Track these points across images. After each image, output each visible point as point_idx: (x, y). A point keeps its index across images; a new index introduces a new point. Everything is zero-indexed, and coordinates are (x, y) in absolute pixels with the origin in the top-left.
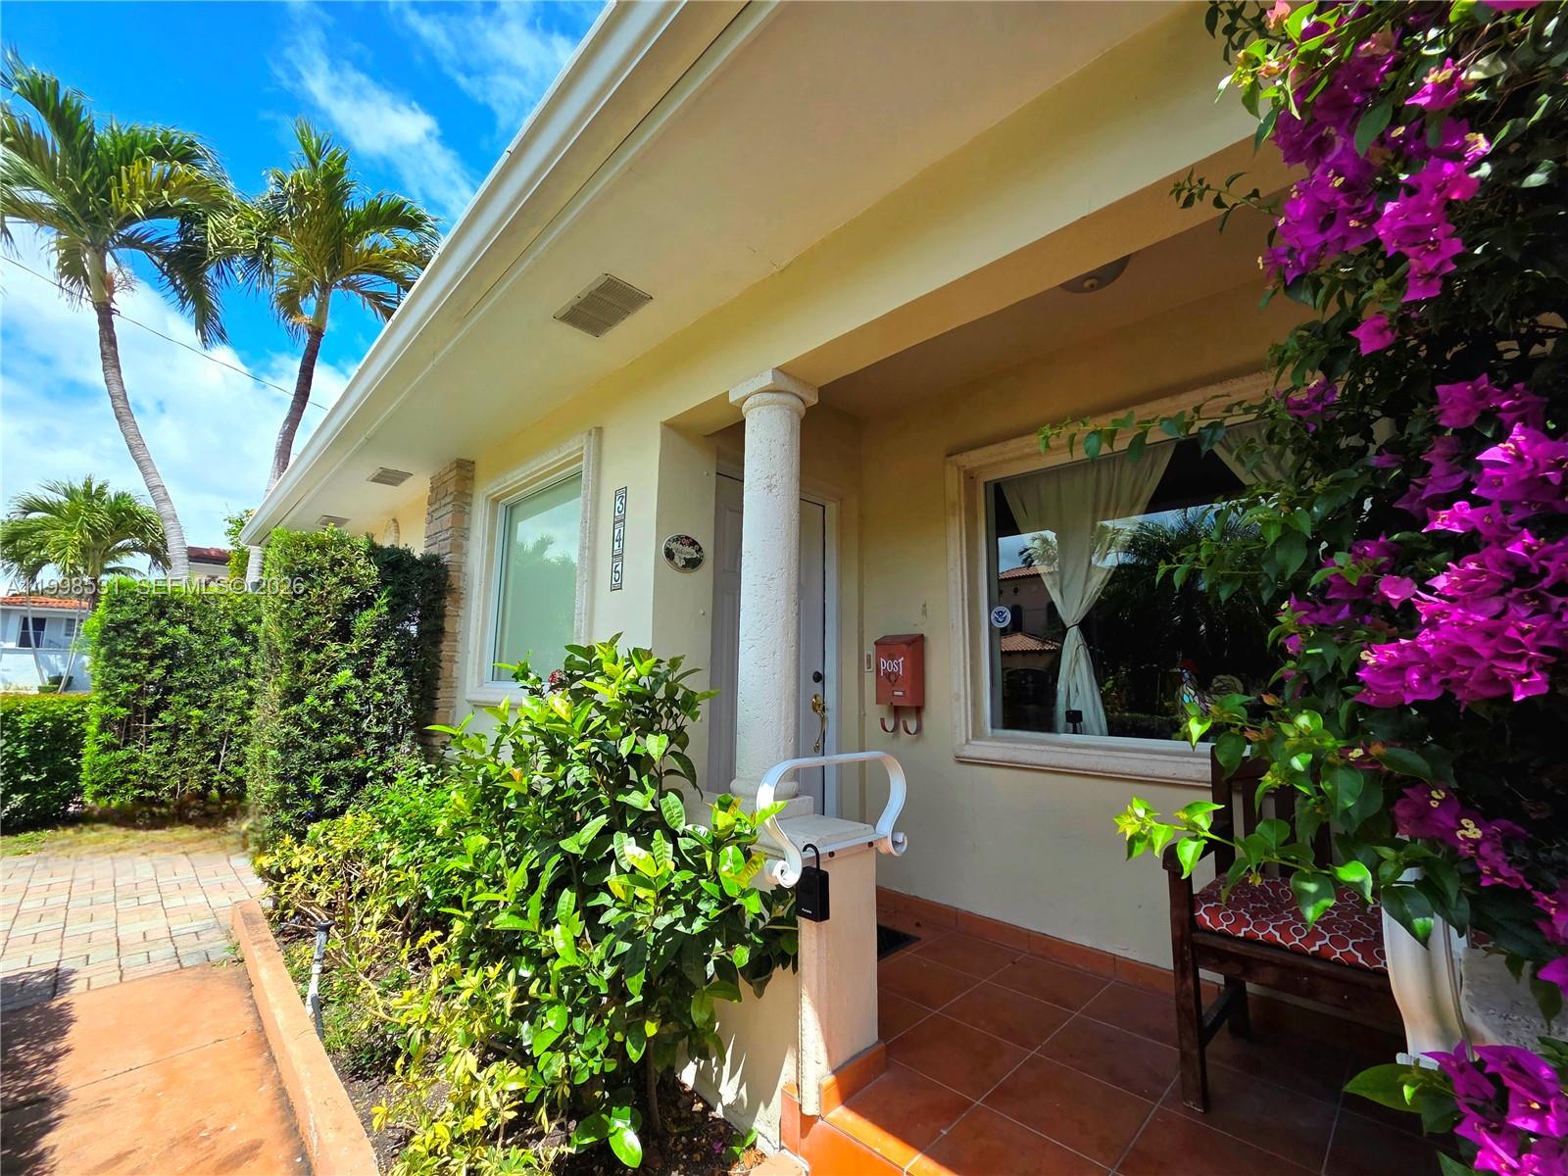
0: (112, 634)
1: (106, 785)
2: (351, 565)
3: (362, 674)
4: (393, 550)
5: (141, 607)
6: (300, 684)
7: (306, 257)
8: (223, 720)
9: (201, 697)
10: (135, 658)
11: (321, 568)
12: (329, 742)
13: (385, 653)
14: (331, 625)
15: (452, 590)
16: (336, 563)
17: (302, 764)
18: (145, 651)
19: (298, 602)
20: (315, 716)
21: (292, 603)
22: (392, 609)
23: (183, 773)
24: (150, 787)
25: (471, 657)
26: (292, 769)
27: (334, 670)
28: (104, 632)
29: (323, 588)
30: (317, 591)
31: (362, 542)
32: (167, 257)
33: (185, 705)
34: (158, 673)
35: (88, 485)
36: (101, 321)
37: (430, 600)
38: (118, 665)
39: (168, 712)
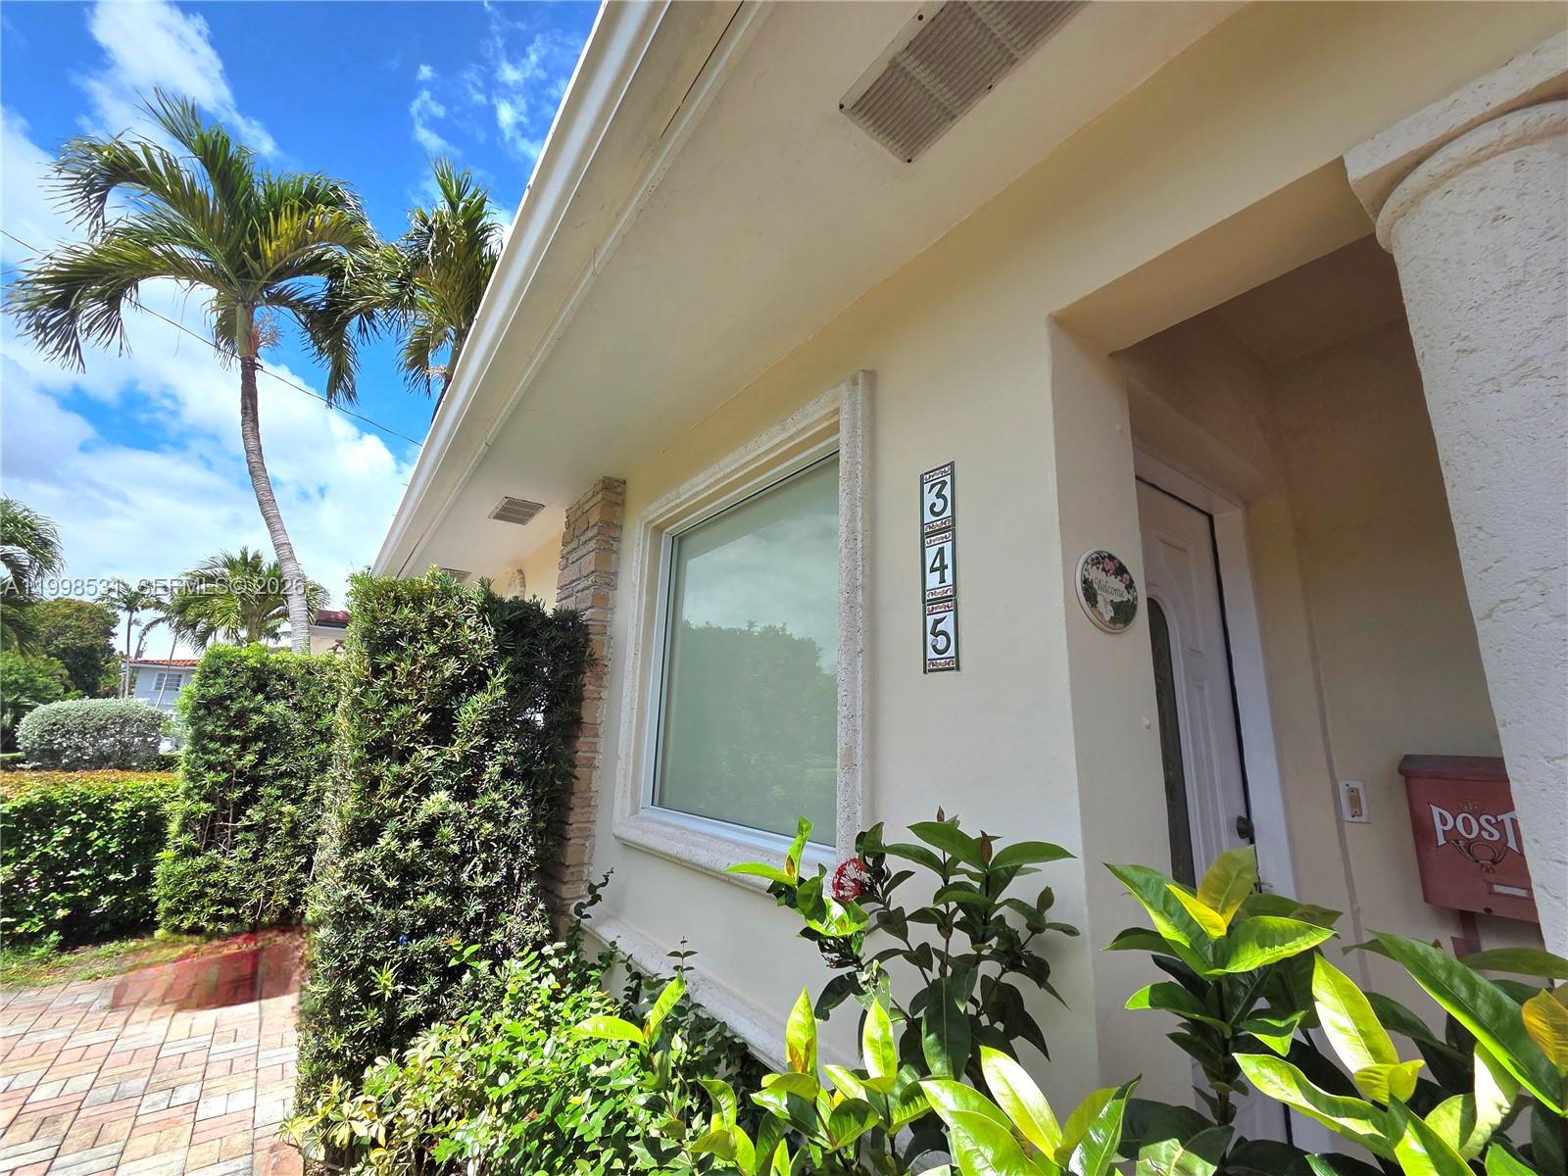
0: (202, 712)
1: (180, 901)
2: (457, 625)
3: (465, 792)
4: (517, 604)
5: (237, 679)
6: (373, 814)
7: (444, 307)
8: (319, 817)
9: (296, 788)
10: (228, 740)
11: (416, 632)
12: (412, 908)
13: (500, 758)
14: (424, 718)
15: (593, 662)
16: (436, 622)
17: (368, 949)
18: (237, 733)
19: (379, 683)
20: (391, 866)
21: (370, 684)
22: (512, 691)
23: (269, 884)
24: (230, 903)
25: (621, 765)
26: (351, 956)
27: (425, 790)
28: (196, 709)
29: (414, 662)
30: (405, 666)
31: (472, 589)
32: (310, 315)
33: (277, 798)
34: (250, 758)
35: (244, 554)
36: (244, 377)
37: (564, 677)
38: (205, 750)
39: (258, 807)
